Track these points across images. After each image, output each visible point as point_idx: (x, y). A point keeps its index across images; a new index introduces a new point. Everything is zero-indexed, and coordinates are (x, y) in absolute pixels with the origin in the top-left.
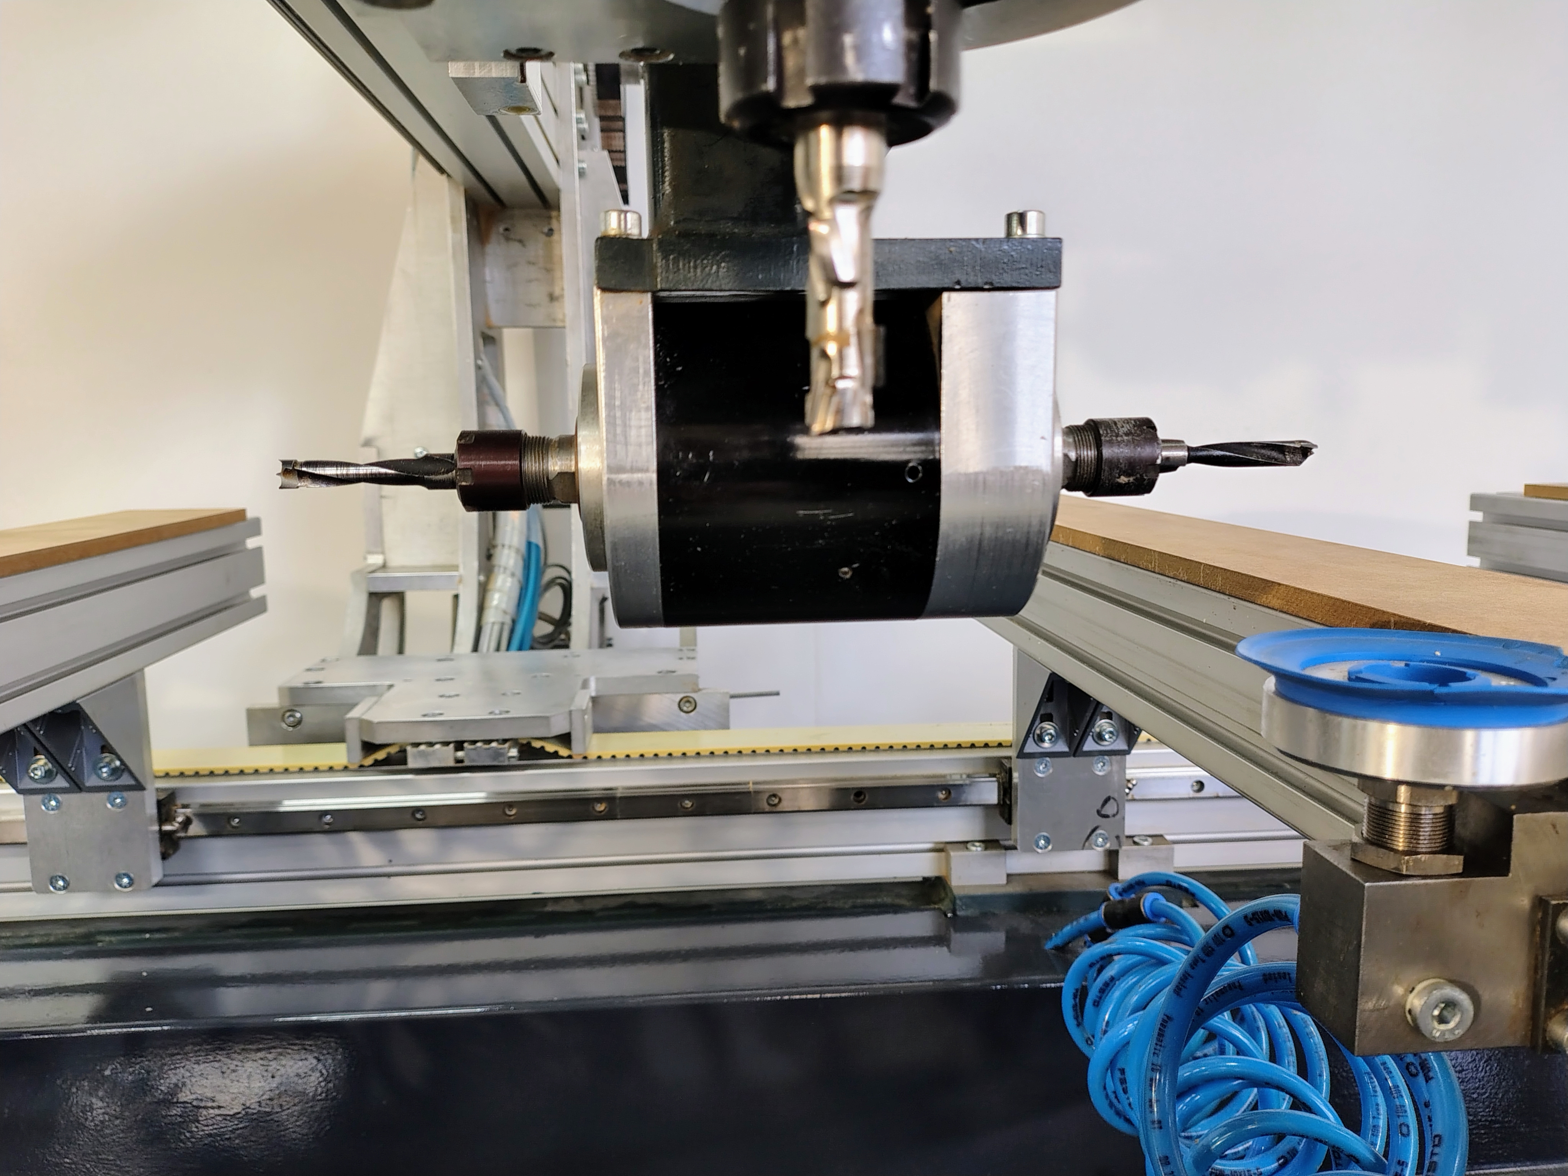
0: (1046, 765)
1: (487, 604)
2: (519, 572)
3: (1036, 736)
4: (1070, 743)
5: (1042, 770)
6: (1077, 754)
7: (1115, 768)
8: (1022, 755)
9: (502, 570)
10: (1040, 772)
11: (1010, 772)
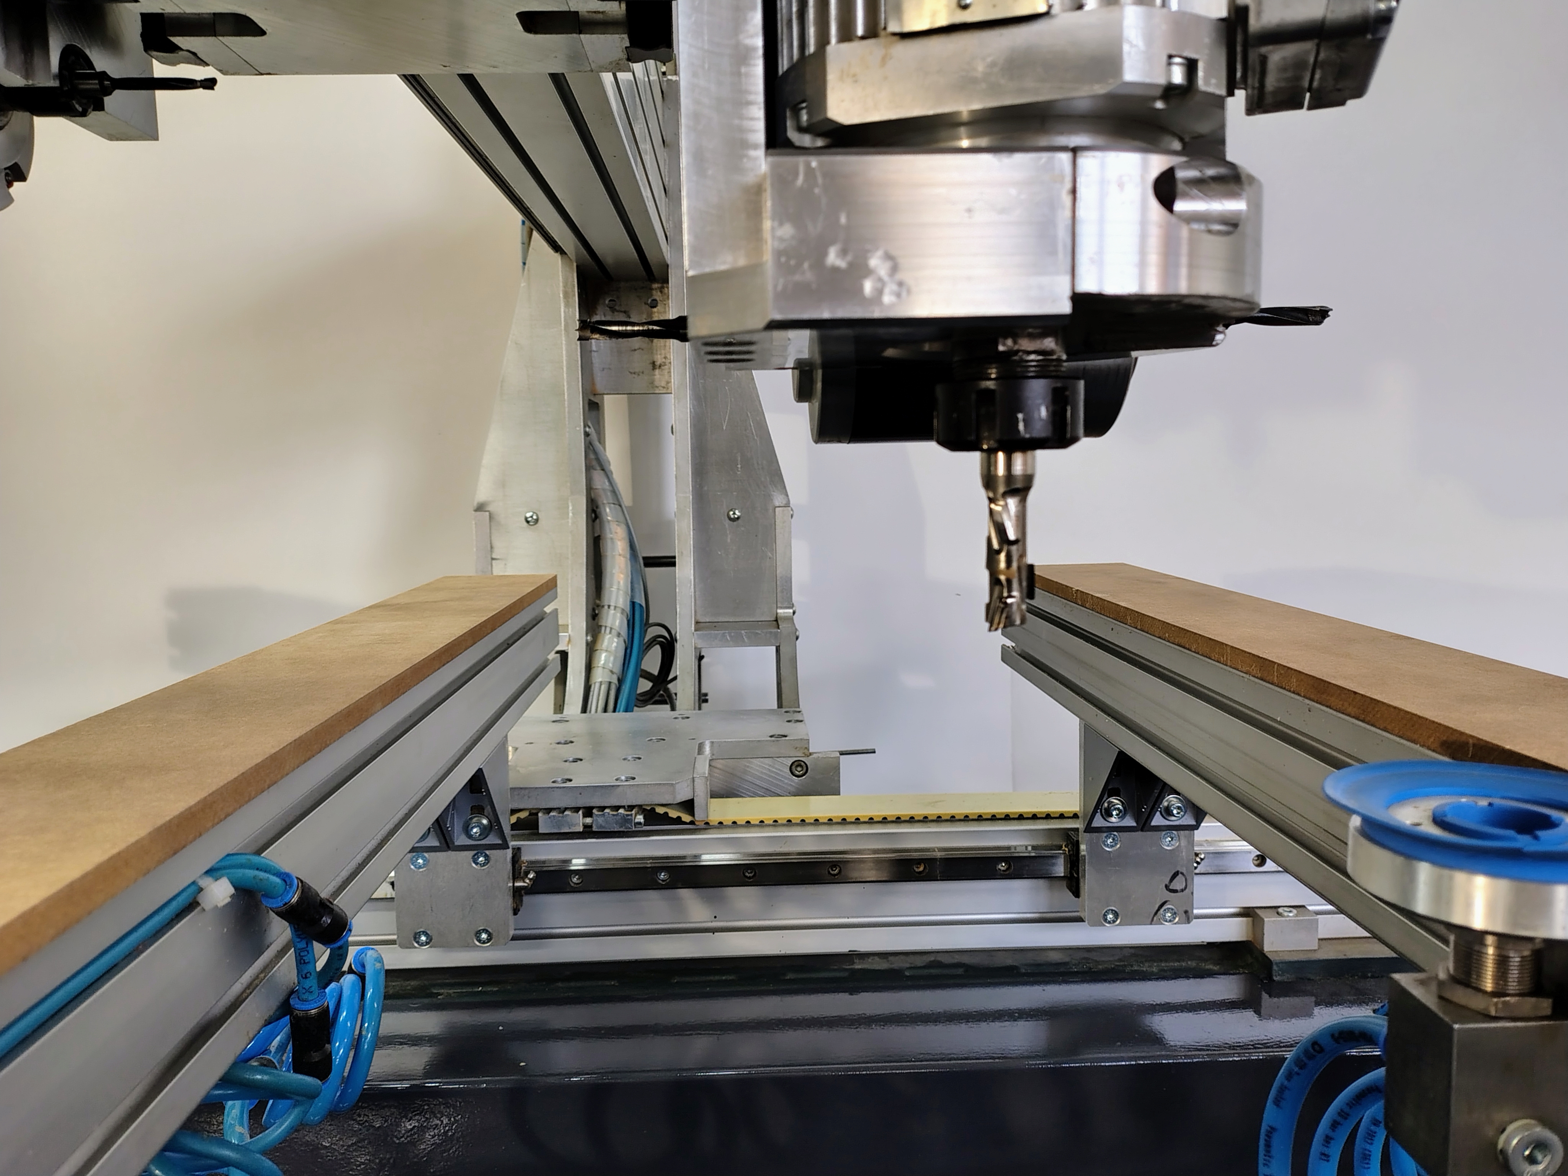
0: (1113, 839)
1: (595, 664)
2: (624, 632)
3: (1103, 811)
4: (1137, 818)
5: (1110, 845)
6: (1146, 828)
7: (1183, 843)
8: (1089, 829)
9: (608, 630)
10: (1107, 846)
11: (1076, 845)
